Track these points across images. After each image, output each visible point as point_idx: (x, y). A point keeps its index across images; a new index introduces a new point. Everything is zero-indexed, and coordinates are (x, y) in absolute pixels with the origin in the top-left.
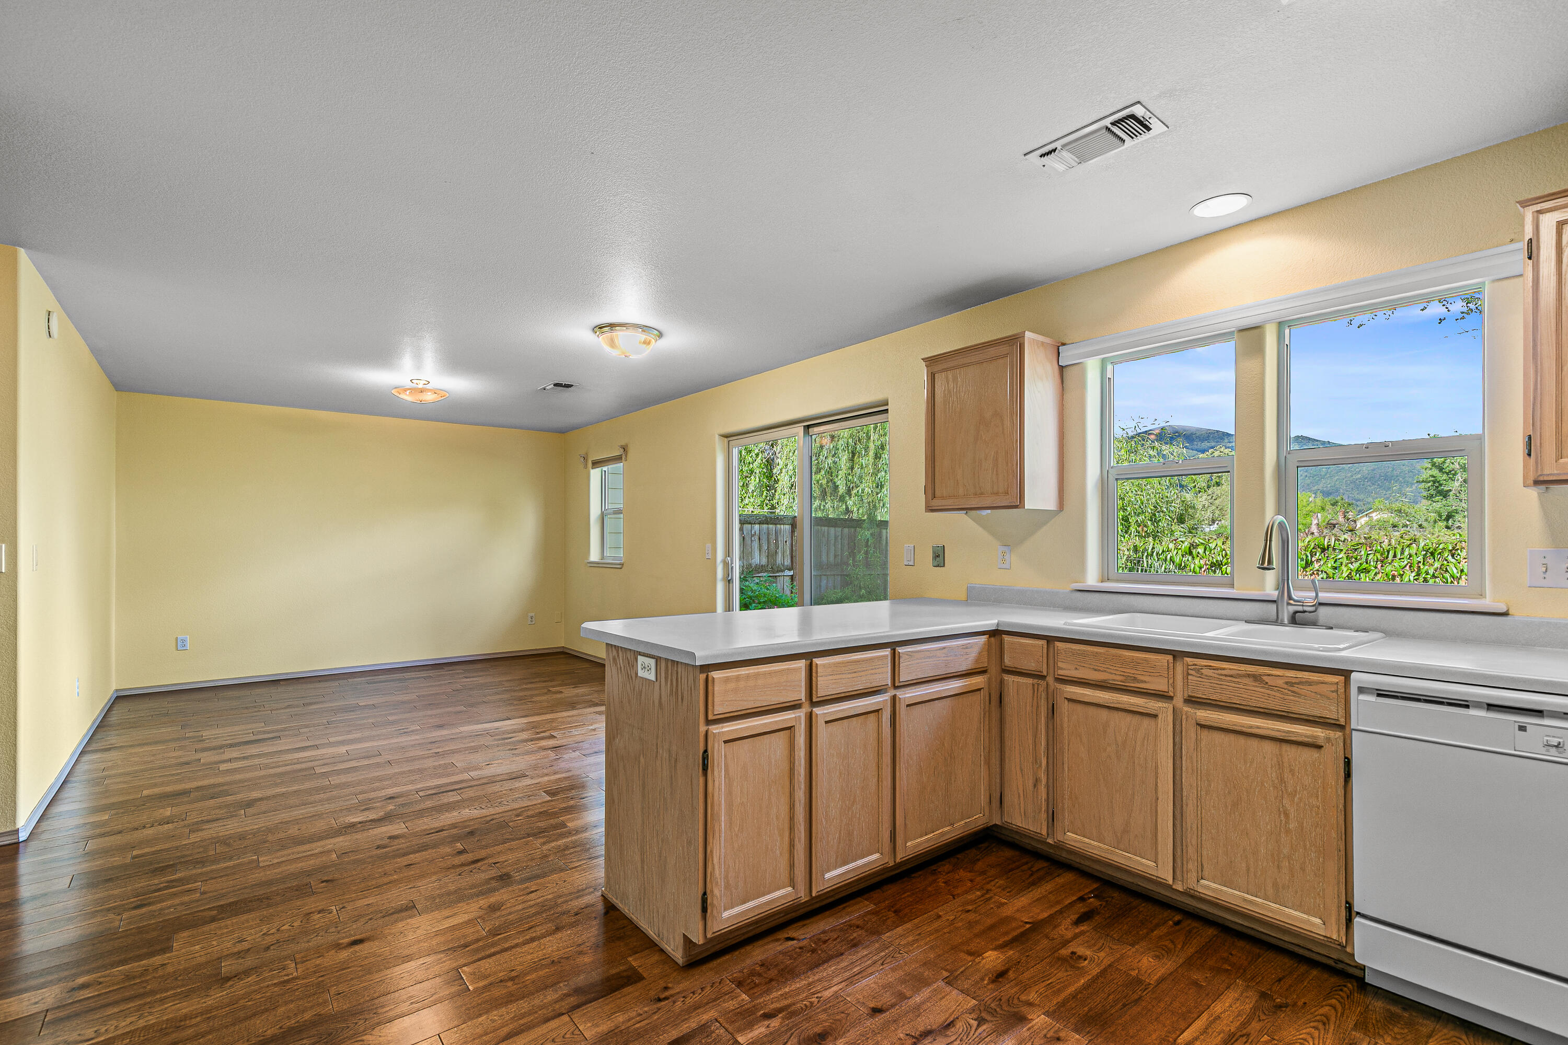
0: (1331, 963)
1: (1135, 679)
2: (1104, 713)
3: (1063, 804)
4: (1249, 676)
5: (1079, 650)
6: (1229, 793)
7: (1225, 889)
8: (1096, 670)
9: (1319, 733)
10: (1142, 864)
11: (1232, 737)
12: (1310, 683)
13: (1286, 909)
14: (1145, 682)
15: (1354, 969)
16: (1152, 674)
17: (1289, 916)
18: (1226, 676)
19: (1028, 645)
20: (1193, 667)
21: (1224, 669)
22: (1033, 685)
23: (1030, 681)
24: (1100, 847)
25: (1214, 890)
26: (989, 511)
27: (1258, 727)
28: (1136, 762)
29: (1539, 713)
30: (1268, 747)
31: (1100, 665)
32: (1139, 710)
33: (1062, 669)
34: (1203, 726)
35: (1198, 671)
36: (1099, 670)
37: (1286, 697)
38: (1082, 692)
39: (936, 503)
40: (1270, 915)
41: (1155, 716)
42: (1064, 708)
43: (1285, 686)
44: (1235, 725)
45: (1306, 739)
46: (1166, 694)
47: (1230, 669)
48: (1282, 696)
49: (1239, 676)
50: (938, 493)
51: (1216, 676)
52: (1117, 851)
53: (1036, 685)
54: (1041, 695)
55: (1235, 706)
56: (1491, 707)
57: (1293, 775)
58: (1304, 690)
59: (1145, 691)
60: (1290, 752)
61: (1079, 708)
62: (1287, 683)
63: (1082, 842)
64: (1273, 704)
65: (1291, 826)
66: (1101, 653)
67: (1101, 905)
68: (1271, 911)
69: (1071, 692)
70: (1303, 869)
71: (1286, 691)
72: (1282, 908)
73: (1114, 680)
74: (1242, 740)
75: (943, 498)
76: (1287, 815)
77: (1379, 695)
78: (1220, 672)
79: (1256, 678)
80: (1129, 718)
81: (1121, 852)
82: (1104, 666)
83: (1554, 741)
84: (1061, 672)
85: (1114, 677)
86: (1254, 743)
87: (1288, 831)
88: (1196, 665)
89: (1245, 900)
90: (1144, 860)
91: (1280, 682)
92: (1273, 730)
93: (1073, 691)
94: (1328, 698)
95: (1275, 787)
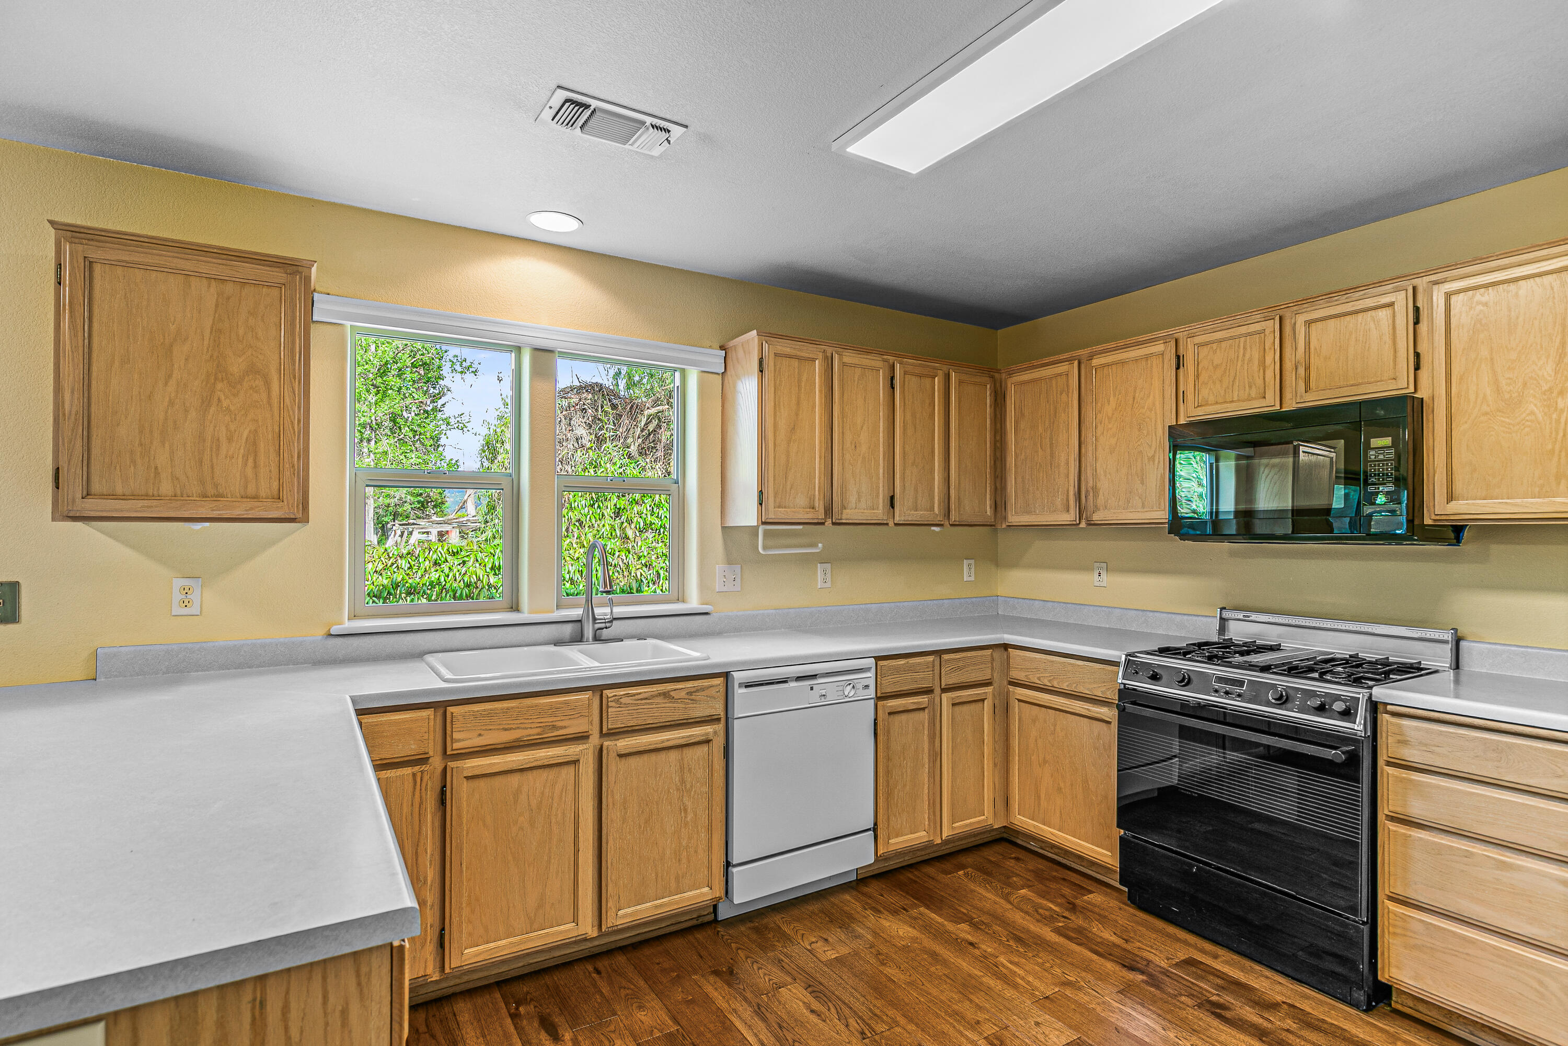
0: (695, 922)
1: (554, 728)
2: (515, 779)
3: (460, 916)
4: (660, 694)
5: (485, 710)
6: (642, 812)
7: (639, 907)
8: (506, 730)
9: (708, 729)
10: (561, 932)
11: (645, 757)
12: (703, 689)
13: (685, 894)
14: (565, 727)
15: (709, 916)
16: (572, 717)
17: (689, 899)
18: (641, 699)
19: (404, 721)
20: (613, 699)
21: (640, 693)
22: (414, 775)
23: (408, 771)
24: (511, 943)
25: (631, 914)
26: (207, 524)
27: (668, 740)
28: (553, 821)
29: (814, 676)
30: (673, 755)
31: (512, 722)
32: (559, 761)
33: (459, 741)
34: (621, 756)
35: (617, 701)
36: (511, 729)
37: (687, 706)
38: (488, 762)
39: (92, 506)
40: (675, 907)
41: (576, 762)
42: (462, 792)
43: (687, 697)
44: (650, 745)
45: (702, 738)
46: (585, 734)
47: (645, 692)
48: (684, 706)
49: (653, 697)
50: (96, 487)
51: (631, 702)
52: (531, 935)
53: (419, 775)
54: (427, 785)
55: (648, 726)
56: (799, 679)
57: (690, 773)
58: (699, 696)
59: (564, 737)
60: (689, 753)
61: (482, 783)
62: (688, 693)
63: (487, 951)
64: (677, 716)
65: (688, 819)
66: (512, 708)
67: (535, 1007)
68: (677, 903)
69: (473, 767)
70: (696, 852)
71: (687, 701)
72: (682, 895)
73: (530, 735)
74: (653, 757)
76: (686, 810)
77: (746, 687)
78: (637, 697)
79: (666, 695)
80: (544, 774)
81: (536, 933)
82: (516, 722)
83: (823, 692)
84: (456, 746)
85: (530, 732)
86: (662, 756)
87: (686, 824)
88: (616, 696)
89: (656, 907)
90: (562, 927)
91: (683, 694)
92: (679, 738)
93: (476, 764)
94: (715, 698)
95: (678, 790)
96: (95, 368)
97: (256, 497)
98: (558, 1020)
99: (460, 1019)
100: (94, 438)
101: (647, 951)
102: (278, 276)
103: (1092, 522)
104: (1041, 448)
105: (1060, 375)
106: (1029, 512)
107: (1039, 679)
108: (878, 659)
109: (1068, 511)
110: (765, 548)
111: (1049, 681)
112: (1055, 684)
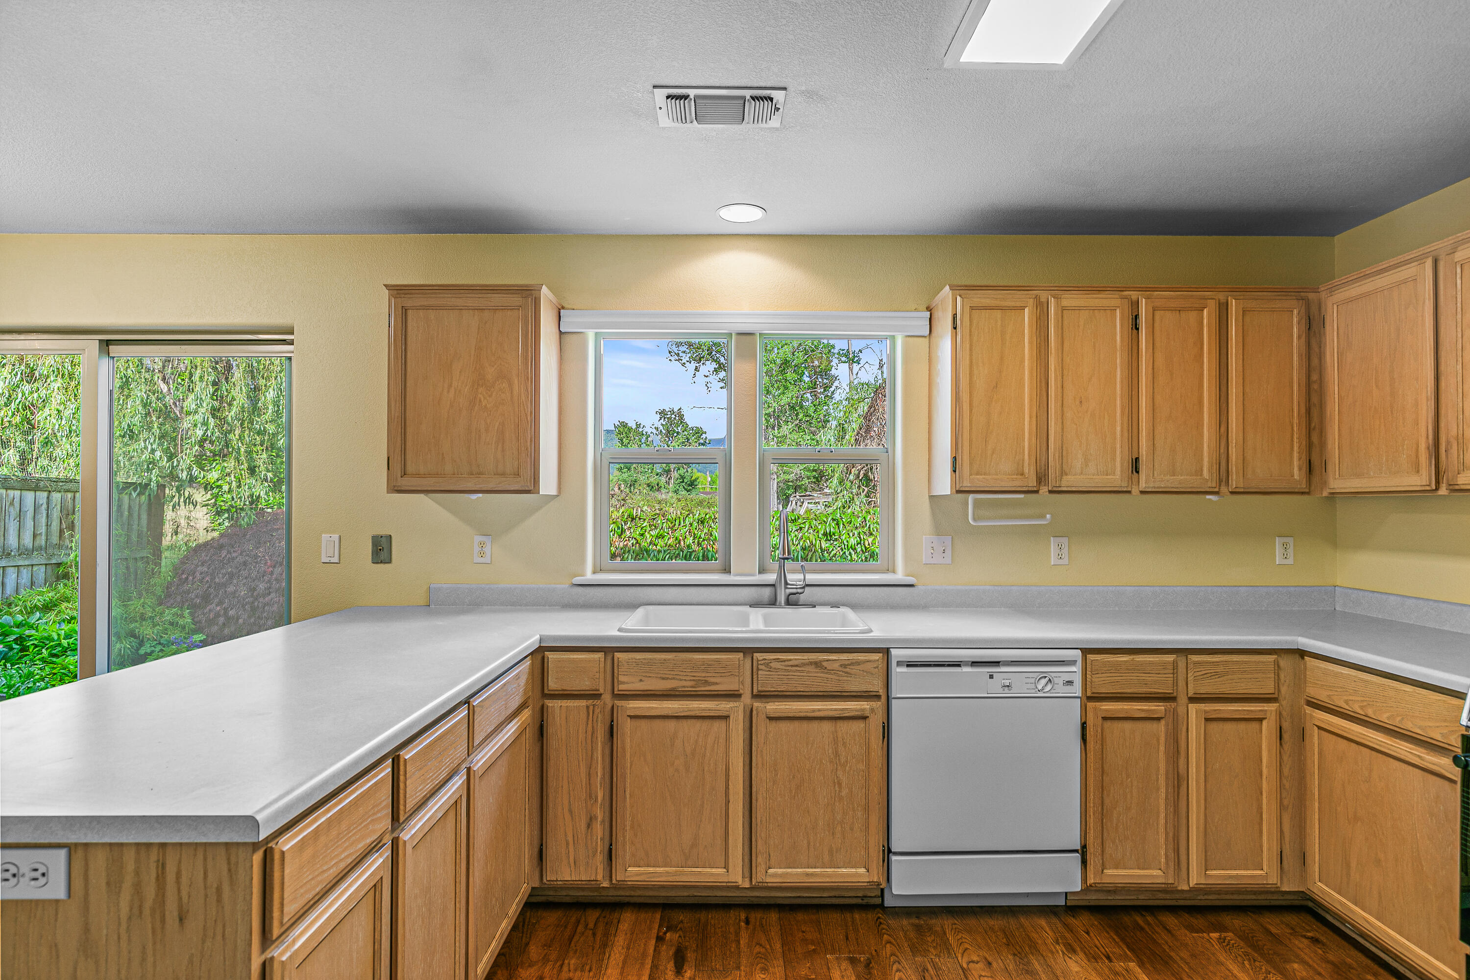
0: (859, 901)
1: (706, 683)
2: (671, 725)
3: (624, 837)
4: (811, 663)
5: (645, 659)
6: (794, 777)
7: (789, 870)
8: (663, 679)
9: (864, 706)
10: (712, 874)
11: (796, 724)
12: (858, 663)
13: (839, 870)
14: (717, 684)
15: (875, 899)
16: (723, 675)
17: (842, 875)
18: (792, 666)
19: (581, 660)
20: (763, 662)
21: (790, 660)
22: (588, 707)
23: (583, 703)
24: (667, 872)
25: (781, 875)
26: (480, 495)
27: (819, 710)
28: (706, 769)
29: (997, 663)
30: (827, 726)
31: (669, 672)
32: (711, 714)
33: (623, 683)
34: (771, 719)
35: (767, 665)
36: (667, 678)
37: (841, 678)
38: (648, 706)
39: (405, 482)
40: (828, 880)
41: (726, 718)
42: (626, 727)
43: (841, 669)
44: (800, 712)
45: (857, 713)
46: (736, 693)
47: (796, 659)
48: (838, 678)
49: (803, 665)
50: (410, 469)
51: (781, 667)
52: (686, 869)
53: (591, 708)
54: (597, 717)
55: (799, 693)
56: (974, 664)
57: (845, 747)
58: (854, 670)
59: (716, 693)
60: (843, 726)
61: (643, 723)
62: (841, 666)
63: (646, 873)
64: (830, 687)
65: (843, 794)
66: (669, 660)
67: (680, 936)
68: (829, 876)
69: (635, 708)
70: (852, 829)
71: (841, 673)
72: (836, 870)
73: (684, 687)
74: (805, 725)
75: (418, 475)
76: (840, 784)
77: (908, 666)
78: (786, 663)
79: (817, 664)
80: (698, 724)
81: (690, 869)
82: (672, 673)
83: (1007, 683)
84: (622, 687)
85: (685, 684)
86: (815, 725)
87: (841, 799)
88: (765, 659)
89: (807, 875)
90: (714, 870)
91: (836, 666)
92: (831, 710)
93: (637, 706)
94: (872, 674)
95: (831, 762)
96: (408, 385)
97: (503, 474)
98: (690, 955)
99: (620, 926)
100: (408, 434)
101: (800, 916)
102: (516, 300)
103: (1457, 487)
104: (1377, 386)
105: (1404, 282)
106: (1359, 475)
107: (1346, 702)
108: (1086, 651)
109: (1418, 472)
110: (974, 519)
111: (1362, 707)
112: (1370, 712)
